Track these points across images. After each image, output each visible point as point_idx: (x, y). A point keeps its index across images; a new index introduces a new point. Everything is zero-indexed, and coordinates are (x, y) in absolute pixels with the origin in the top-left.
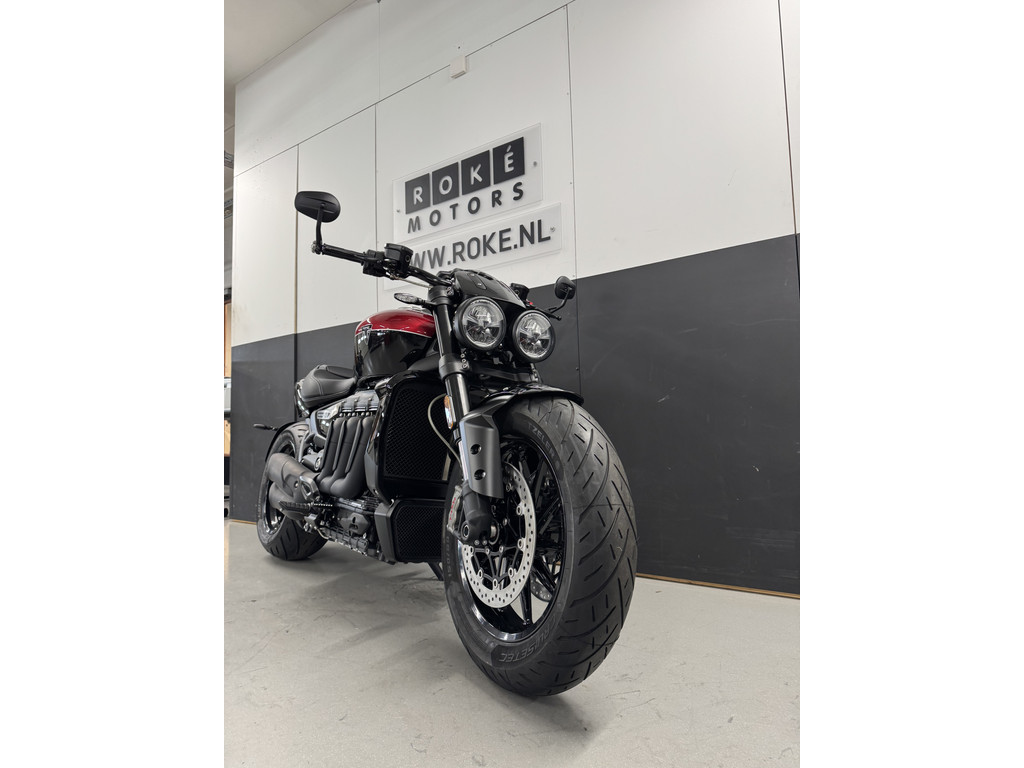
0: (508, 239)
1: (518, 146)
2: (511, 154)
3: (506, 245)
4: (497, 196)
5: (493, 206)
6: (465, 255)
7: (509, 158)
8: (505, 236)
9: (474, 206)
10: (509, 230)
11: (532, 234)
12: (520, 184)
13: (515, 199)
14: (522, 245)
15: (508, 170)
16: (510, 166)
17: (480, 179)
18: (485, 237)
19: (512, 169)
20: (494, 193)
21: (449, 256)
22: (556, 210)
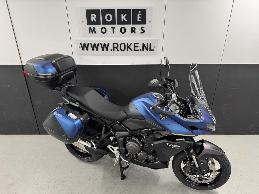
0: (138, 47)
1: (144, 12)
2: (140, 14)
3: (136, 48)
4: (133, 29)
5: (132, 33)
6: (119, 48)
7: (140, 16)
8: (136, 45)
9: (123, 30)
10: (138, 44)
11: (147, 47)
12: (144, 28)
13: (142, 33)
14: (143, 50)
15: (139, 20)
16: (140, 19)
17: (126, 20)
18: (128, 44)
19: (140, 20)
20: (132, 28)
21: (111, 47)
22: (157, 41)
